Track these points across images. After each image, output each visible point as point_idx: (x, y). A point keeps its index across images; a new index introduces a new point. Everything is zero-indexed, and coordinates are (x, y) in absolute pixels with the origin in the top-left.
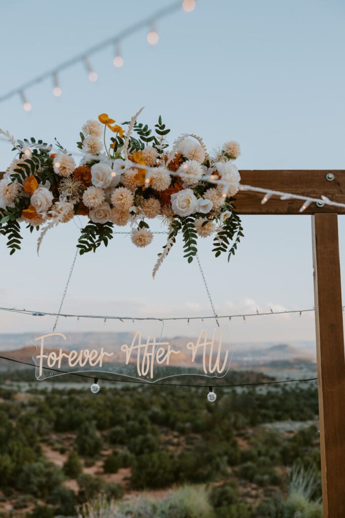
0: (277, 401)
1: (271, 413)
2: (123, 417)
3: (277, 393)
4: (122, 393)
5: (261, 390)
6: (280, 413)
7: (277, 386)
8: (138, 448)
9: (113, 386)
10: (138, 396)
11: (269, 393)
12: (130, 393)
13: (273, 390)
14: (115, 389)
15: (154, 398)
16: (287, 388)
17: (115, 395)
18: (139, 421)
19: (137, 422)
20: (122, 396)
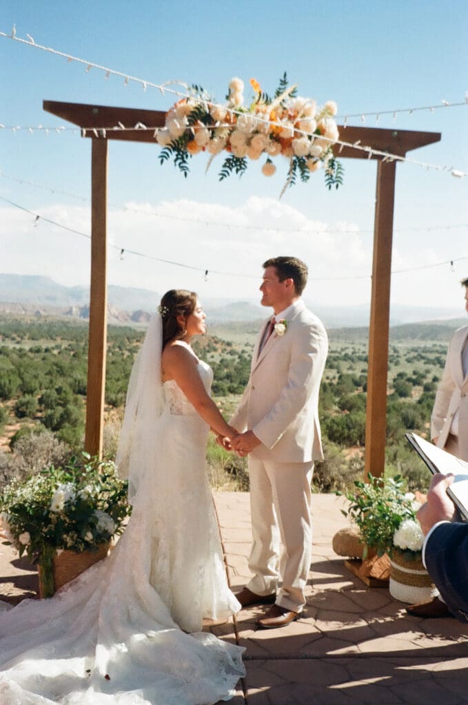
0: (232, 370)
1: (226, 384)
2: (35, 384)
3: (234, 360)
4: (31, 355)
5: (212, 357)
6: (235, 385)
7: (232, 353)
8: (55, 421)
9: (18, 347)
10: (53, 360)
11: (221, 361)
12: (43, 354)
13: (229, 357)
14: (21, 350)
15: (76, 362)
16: (246, 355)
17: (21, 357)
18: (57, 390)
19: (54, 391)
20: (32, 359)
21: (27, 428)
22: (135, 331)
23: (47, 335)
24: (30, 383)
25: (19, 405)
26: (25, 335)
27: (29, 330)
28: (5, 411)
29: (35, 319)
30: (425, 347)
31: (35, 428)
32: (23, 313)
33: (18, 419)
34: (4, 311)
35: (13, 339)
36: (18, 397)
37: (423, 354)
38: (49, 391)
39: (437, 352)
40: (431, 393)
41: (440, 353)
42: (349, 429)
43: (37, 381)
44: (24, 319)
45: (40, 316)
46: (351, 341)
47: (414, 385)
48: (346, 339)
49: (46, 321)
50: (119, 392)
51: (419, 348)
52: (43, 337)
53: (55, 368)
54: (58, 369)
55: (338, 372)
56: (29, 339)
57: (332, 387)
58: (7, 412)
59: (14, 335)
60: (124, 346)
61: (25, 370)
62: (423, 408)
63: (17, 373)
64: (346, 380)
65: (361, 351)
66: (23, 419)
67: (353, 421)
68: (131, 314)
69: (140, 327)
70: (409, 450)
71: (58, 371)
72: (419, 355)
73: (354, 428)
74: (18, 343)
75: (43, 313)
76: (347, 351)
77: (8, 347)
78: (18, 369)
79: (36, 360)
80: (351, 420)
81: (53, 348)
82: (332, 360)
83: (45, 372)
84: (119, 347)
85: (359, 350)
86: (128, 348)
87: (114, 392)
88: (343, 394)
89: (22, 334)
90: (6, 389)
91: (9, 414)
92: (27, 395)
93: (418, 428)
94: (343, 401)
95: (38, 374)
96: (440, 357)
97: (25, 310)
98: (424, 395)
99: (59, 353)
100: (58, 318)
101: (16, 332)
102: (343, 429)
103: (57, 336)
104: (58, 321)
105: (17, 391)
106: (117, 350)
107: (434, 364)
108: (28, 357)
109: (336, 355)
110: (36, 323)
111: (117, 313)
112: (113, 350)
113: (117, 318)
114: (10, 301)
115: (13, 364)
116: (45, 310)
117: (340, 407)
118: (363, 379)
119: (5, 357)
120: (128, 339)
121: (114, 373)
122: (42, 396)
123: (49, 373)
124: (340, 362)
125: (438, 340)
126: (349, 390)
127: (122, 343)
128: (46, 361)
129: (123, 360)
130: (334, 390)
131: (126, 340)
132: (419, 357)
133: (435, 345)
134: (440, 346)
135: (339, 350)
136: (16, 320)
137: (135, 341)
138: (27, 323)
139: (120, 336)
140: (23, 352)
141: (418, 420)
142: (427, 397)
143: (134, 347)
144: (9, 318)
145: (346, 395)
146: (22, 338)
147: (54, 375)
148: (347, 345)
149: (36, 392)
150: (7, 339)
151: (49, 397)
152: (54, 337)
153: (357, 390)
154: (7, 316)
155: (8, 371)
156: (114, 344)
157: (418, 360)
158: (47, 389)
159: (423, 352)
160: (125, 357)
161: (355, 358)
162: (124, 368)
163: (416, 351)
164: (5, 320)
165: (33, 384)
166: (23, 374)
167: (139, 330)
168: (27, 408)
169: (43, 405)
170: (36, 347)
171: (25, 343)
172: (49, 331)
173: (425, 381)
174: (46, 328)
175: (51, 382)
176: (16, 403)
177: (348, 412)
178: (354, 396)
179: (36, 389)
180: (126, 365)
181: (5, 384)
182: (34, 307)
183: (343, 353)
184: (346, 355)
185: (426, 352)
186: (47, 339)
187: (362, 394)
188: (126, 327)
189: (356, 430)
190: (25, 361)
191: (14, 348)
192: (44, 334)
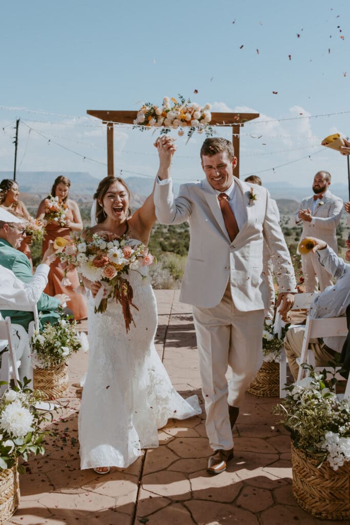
23: (87, 217)
45: (82, 203)
49: (86, 206)
75: (84, 201)
111: (139, 199)
116: (86, 199)
174: (86, 212)
182: (77, 196)
192: (85, 216)
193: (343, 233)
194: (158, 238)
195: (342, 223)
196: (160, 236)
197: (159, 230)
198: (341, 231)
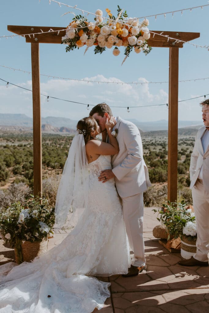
8: (30, 176)
10: (27, 149)
12: (23, 147)
17: (14, 149)
18: (29, 162)
19: (28, 163)
20: (19, 149)
21: (18, 179)
22: (61, 136)
23: (25, 139)
24: (18, 160)
25: (14, 169)
26: (16, 139)
27: (17, 137)
28: (9, 172)
29: (19, 132)
30: (186, 138)
31: (21, 179)
32: (14, 130)
33: (14, 175)
34: (7, 130)
35: (11, 141)
36: (14, 166)
37: (186, 142)
38: (26, 163)
39: (191, 140)
40: (189, 158)
41: (193, 141)
42: (155, 175)
43: (21, 159)
44: (15, 133)
45: (22, 131)
46: (154, 137)
47: (182, 155)
48: (152, 136)
49: (24, 133)
50: (56, 162)
51: (183, 139)
52: (23, 140)
53: (28, 153)
54: (30, 153)
55: (149, 151)
56: (17, 141)
57: (147, 157)
58: (10, 172)
59: (11, 140)
60: (57, 142)
61: (16, 154)
62: (186, 165)
63: (13, 155)
64: (152, 154)
65: (159, 141)
66: (16, 175)
67: (156, 171)
68: (59, 128)
69: (63, 134)
70: (180, 183)
71: (30, 154)
72: (184, 142)
73: (157, 174)
74: (13, 143)
76: (152, 141)
77: (9, 145)
78: (14, 154)
79: (20, 150)
80: (155, 171)
81: (27, 145)
82: (146, 145)
83: (25, 155)
84: (55, 143)
85: (158, 140)
86: (59, 143)
87: (54, 162)
88: (152, 160)
89: (14, 139)
90: (9, 163)
91: (11, 173)
92: (17, 165)
93: (184, 173)
94: (152, 163)
95: (22, 156)
96: (193, 142)
97: (15, 129)
98: (186, 159)
99: (30, 146)
100: (29, 132)
101: (12, 138)
102: (152, 175)
103: (29, 139)
104: (29, 133)
105: (13, 163)
106: (54, 144)
107: (190, 146)
108: (17, 148)
109: (148, 143)
110: (20, 134)
112: (52, 144)
113: (54, 130)
114: (9, 125)
115: (11, 152)
116: (23, 129)
117: (150, 166)
118: (160, 153)
119: (8, 149)
120: (58, 139)
121: (53, 154)
122: (24, 165)
123: (26, 155)
124: (150, 146)
125: (192, 135)
126: (154, 158)
127: (56, 141)
128: (24, 150)
129: (57, 149)
130: (148, 158)
131: (58, 140)
132: (184, 143)
133: (190, 137)
134: (193, 138)
135: (149, 141)
136: (12, 133)
137: (61, 140)
138: (16, 135)
139: (55, 139)
140: (15, 147)
141: (184, 170)
142: (188, 160)
143: (61, 143)
144: (8, 132)
145: (153, 160)
146: (15, 141)
147: (28, 156)
148: (152, 139)
149: (21, 164)
150: (8, 142)
151: (26, 165)
152: (28, 140)
153: (157, 158)
154: (8, 131)
155: (9, 155)
156: (53, 142)
157: (183, 144)
158: (25, 162)
159: (185, 140)
160: (57, 147)
161: (156, 145)
162: (57, 152)
163: (182, 140)
164: (7, 133)
165: (20, 160)
166: (15, 156)
167: (63, 135)
168: (18, 170)
169: (24, 169)
170: (20, 144)
171: (16, 143)
172: (25, 137)
173: (186, 153)
174: (24, 136)
175: (27, 159)
176: (13, 169)
177: (154, 168)
178: (156, 161)
179: (21, 162)
180: (58, 150)
181: (8, 160)
182: (19, 127)
183: (151, 142)
184: (152, 143)
185: (186, 140)
186: (25, 141)
187: (160, 159)
188: (57, 135)
189: (158, 175)
190: (16, 151)
191: (11, 145)
192: (23, 139)
193: (166, 147)
194: (65, 150)
195: (166, 142)
196: (66, 150)
197: (65, 146)
198: (165, 146)
